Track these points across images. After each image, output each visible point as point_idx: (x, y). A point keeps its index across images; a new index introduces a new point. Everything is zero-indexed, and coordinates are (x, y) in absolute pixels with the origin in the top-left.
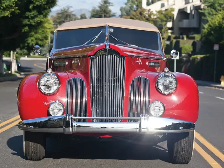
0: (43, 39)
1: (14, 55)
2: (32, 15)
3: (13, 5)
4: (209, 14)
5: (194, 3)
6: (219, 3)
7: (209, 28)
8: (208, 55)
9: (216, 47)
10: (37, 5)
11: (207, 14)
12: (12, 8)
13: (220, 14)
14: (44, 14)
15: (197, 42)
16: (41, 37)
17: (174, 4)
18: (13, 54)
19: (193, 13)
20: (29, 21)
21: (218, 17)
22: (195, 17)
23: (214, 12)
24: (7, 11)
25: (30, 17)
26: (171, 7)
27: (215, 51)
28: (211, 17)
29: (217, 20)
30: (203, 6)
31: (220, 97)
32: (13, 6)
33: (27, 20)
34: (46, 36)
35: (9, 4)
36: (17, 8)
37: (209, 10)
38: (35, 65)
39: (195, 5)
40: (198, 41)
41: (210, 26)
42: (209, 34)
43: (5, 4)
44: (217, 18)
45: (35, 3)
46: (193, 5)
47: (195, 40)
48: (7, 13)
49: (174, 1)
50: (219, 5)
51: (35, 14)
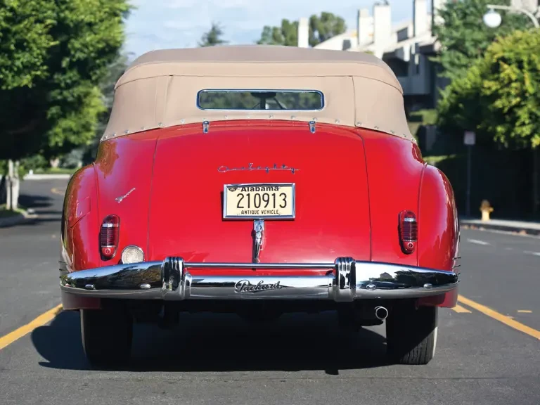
0: (80, 130)
1: (16, 170)
2: (69, 81)
3: (39, 61)
4: (452, 64)
5: (417, 40)
6: (473, 40)
7: (452, 98)
8: (452, 156)
9: (469, 139)
10: (79, 60)
11: (447, 65)
12: (36, 68)
13: (476, 65)
14: (94, 78)
15: (428, 128)
16: (76, 126)
17: (373, 43)
18: (14, 165)
19: (417, 61)
20: (61, 94)
21: (473, 72)
22: (422, 70)
23: (464, 61)
24: (26, 75)
25: (63, 85)
26: (365, 49)
27: (467, 147)
28: (458, 72)
29: (470, 80)
30: (437, 46)
31: (477, 239)
32: (39, 64)
33: (58, 91)
34: (87, 122)
35: (29, 59)
36: (45, 67)
37: (452, 55)
38: (54, 190)
39: (421, 42)
40: (431, 126)
41: (454, 92)
42: (454, 109)
43: (21, 60)
44: (470, 75)
45: (74, 56)
46: (416, 44)
47: (424, 124)
48: (26, 80)
49: (373, 35)
50: (472, 43)
51: (74, 79)
